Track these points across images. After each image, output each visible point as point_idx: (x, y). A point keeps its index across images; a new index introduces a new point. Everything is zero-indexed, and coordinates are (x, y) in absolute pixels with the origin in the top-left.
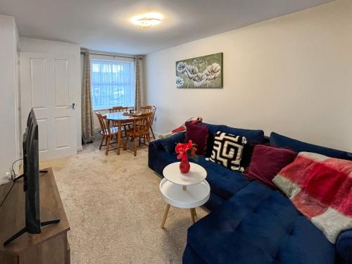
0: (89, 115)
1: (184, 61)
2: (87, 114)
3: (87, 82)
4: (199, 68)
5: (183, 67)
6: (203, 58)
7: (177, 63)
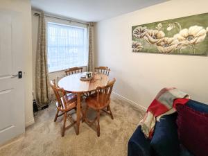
0: (44, 79)
1: (143, 26)
2: (41, 77)
3: (41, 45)
4: (166, 32)
5: (143, 32)
6: (173, 21)
7: (133, 28)
